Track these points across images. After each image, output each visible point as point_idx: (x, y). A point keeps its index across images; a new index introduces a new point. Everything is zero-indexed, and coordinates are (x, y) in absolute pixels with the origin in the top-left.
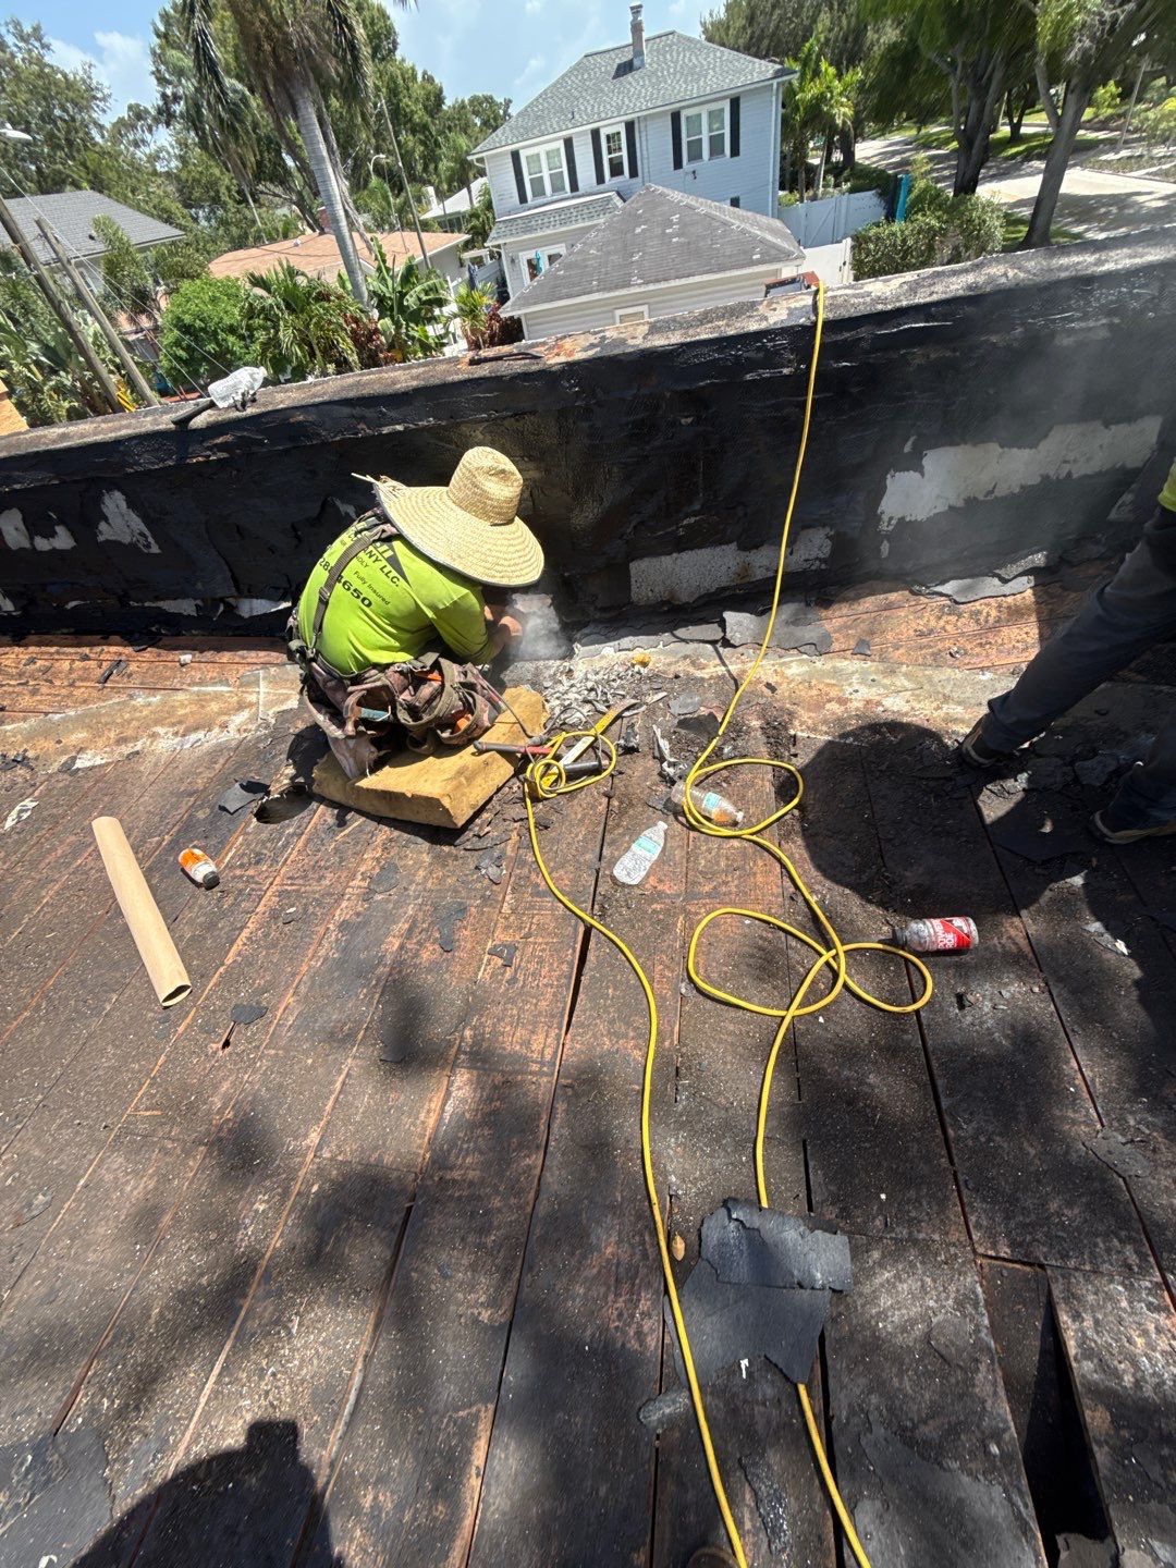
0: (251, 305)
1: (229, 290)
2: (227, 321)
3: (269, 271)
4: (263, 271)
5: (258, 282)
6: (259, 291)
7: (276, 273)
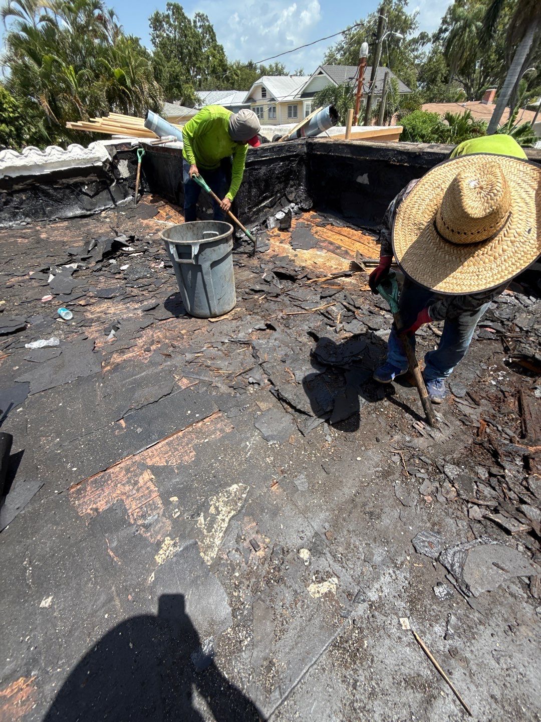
0: (439, 127)
1: (432, 118)
2: (424, 132)
3: (456, 114)
4: (453, 114)
5: (449, 118)
6: (446, 123)
7: (459, 116)
